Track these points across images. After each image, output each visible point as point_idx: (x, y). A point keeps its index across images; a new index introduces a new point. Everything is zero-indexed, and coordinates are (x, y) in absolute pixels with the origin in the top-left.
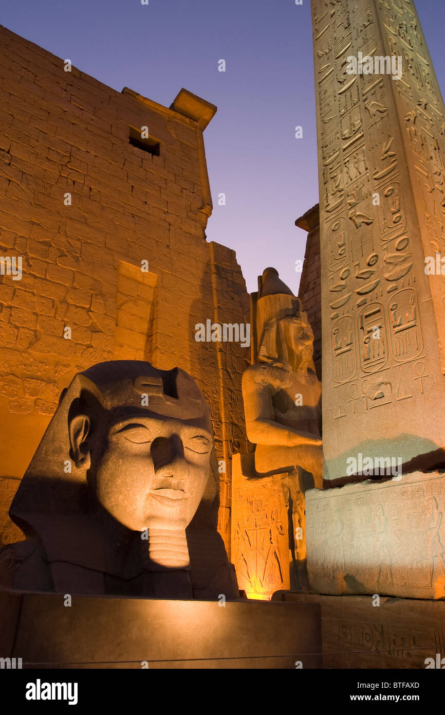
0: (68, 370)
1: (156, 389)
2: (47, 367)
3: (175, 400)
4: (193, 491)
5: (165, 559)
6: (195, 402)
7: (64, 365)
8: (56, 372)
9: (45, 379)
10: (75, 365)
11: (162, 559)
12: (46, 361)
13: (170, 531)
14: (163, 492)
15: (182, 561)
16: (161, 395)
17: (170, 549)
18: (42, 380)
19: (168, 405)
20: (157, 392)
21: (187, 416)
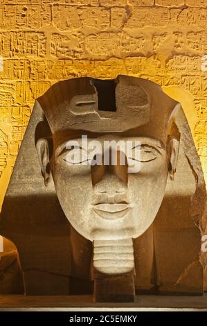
0: (165, 38)
1: (91, 106)
2: (144, 41)
3: (112, 114)
4: (138, 200)
5: (106, 268)
6: (138, 109)
7: (162, 35)
8: (154, 44)
9: (144, 53)
10: (172, 32)
11: (103, 268)
12: (142, 35)
13: (113, 241)
14: (101, 207)
15: (125, 268)
16: (95, 112)
17: (112, 258)
18: (143, 56)
19: (104, 121)
20: (91, 110)
21: (126, 126)
